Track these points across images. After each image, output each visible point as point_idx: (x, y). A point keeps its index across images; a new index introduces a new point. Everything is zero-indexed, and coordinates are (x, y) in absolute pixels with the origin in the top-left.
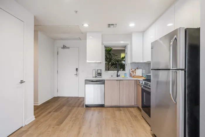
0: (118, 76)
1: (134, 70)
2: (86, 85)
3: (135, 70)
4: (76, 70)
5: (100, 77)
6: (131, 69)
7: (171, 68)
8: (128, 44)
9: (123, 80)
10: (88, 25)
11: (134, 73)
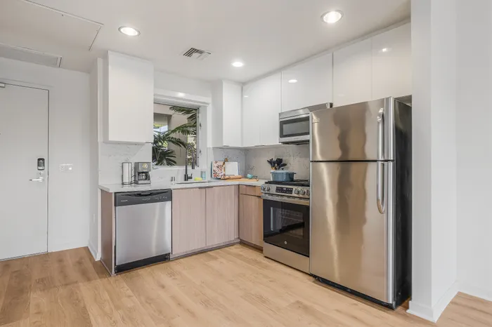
0: (187, 178)
1: (222, 163)
2: (117, 207)
3: (224, 163)
4: (39, 165)
5: (146, 182)
6: (216, 162)
7: (380, 159)
8: (208, 104)
9: (212, 187)
10: (137, 33)
11: (223, 170)
